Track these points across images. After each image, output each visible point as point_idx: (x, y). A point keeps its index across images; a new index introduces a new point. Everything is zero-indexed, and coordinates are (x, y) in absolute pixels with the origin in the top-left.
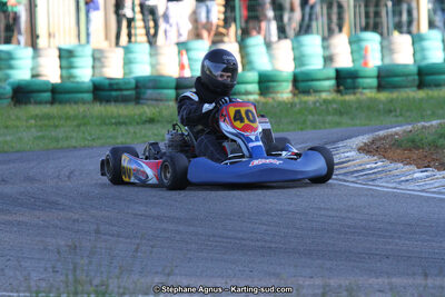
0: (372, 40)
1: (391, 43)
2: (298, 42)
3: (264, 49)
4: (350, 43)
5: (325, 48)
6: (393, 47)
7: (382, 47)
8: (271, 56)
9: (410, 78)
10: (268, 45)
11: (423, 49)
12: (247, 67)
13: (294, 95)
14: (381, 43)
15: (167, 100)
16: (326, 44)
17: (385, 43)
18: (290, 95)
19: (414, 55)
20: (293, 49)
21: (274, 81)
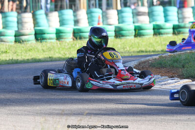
0: (97, 12)
1: (107, 14)
2: (61, 13)
3: (44, 16)
4: (87, 14)
5: (75, 16)
6: (108, 16)
7: (103, 16)
8: (48, 20)
9: (131, 32)
10: (47, 15)
11: (123, 17)
12: (36, 25)
13: (74, 40)
14: (102, 14)
15: (11, 42)
16: (75, 14)
17: (104, 14)
18: (72, 40)
19: (118, 20)
20: (59, 16)
21: (62, 33)
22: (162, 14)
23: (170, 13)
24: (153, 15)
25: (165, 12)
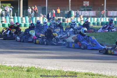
22: (17, 19)
23: (19, 18)
24: (15, 19)
25: (18, 18)
